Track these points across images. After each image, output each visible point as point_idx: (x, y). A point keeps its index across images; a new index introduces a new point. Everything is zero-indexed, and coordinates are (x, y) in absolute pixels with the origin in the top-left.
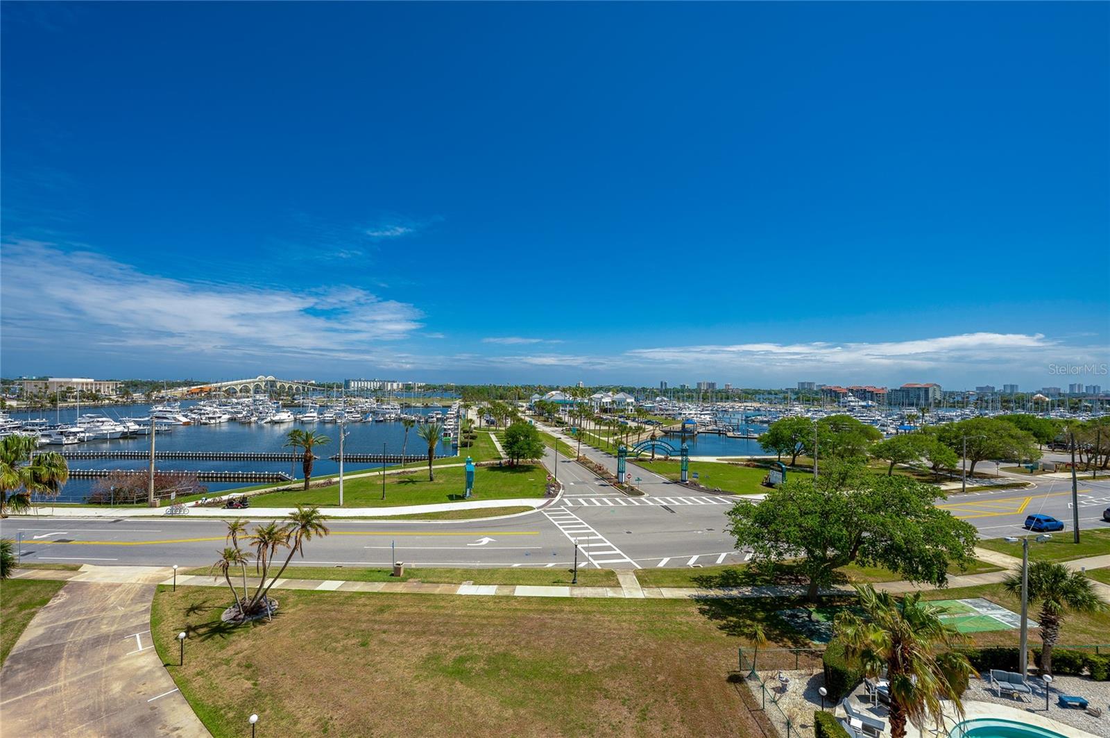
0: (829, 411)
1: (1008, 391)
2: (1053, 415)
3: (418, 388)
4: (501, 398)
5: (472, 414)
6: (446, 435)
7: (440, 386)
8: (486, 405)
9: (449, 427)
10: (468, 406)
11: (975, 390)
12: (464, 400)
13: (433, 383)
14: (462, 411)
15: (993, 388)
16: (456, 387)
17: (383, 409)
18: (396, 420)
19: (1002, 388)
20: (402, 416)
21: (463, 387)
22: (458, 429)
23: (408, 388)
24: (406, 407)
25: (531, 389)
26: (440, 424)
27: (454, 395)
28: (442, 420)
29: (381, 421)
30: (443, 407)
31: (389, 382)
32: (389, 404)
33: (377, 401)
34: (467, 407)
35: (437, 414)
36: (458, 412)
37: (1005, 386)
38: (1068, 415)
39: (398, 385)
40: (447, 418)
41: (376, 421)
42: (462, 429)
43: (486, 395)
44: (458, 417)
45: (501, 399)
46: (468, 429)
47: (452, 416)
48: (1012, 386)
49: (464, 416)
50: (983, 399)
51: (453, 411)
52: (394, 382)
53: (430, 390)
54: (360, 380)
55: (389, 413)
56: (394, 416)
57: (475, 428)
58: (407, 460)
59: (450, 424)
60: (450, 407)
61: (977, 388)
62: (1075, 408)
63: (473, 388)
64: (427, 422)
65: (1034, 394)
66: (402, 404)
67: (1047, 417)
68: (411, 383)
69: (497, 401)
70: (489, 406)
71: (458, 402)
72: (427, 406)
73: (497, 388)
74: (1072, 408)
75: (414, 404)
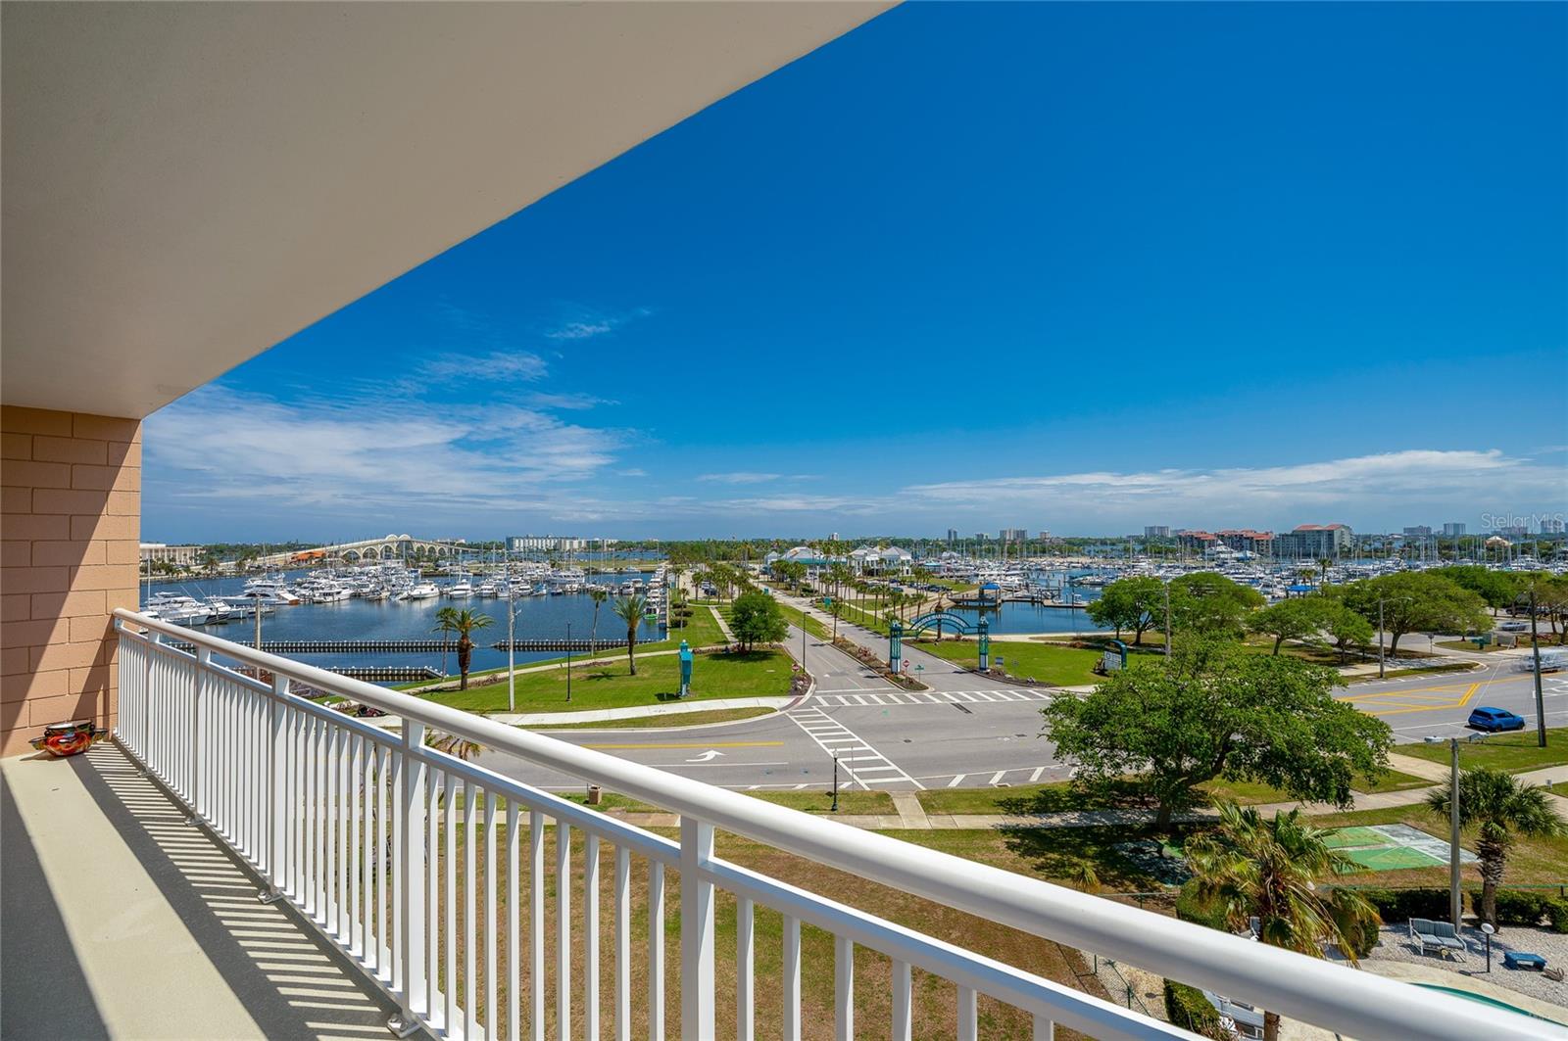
1: (1451, 532)
2: (1516, 566)
3: (608, 546)
4: (724, 558)
5: (685, 581)
6: (649, 611)
7: (638, 543)
8: (703, 568)
9: (654, 600)
10: (678, 570)
11: (1402, 532)
12: (673, 562)
13: (628, 538)
14: (671, 578)
15: (1429, 529)
16: (661, 544)
17: (561, 576)
18: (579, 592)
19: (1442, 529)
20: (588, 586)
21: (670, 544)
22: (665, 602)
23: (594, 547)
24: (593, 573)
25: (764, 545)
26: (640, 596)
27: (659, 555)
28: (643, 591)
29: (560, 594)
30: (642, 572)
31: (567, 538)
32: (569, 570)
33: (553, 566)
34: (677, 572)
35: (635, 582)
36: (665, 579)
37: (1445, 525)
38: (1538, 566)
39: (580, 543)
41: (553, 594)
42: (671, 603)
43: (703, 553)
44: (665, 585)
45: (723, 560)
46: (679, 603)
47: (657, 584)
48: (1456, 526)
49: (674, 584)
50: (1415, 543)
51: (658, 578)
52: (574, 538)
53: (623, 547)
54: (528, 537)
55: (569, 582)
56: (576, 586)
57: (689, 601)
58: (598, 646)
59: (655, 595)
60: (653, 572)
61: (1405, 530)
62: (1547, 556)
63: (684, 544)
64: (621, 593)
65: (1488, 537)
66: (586, 570)
67: (1505, 569)
68: (597, 539)
69: (719, 563)
70: (708, 570)
71: (665, 565)
72: (620, 572)
73: (718, 544)
74: (1543, 556)
75: (603, 570)
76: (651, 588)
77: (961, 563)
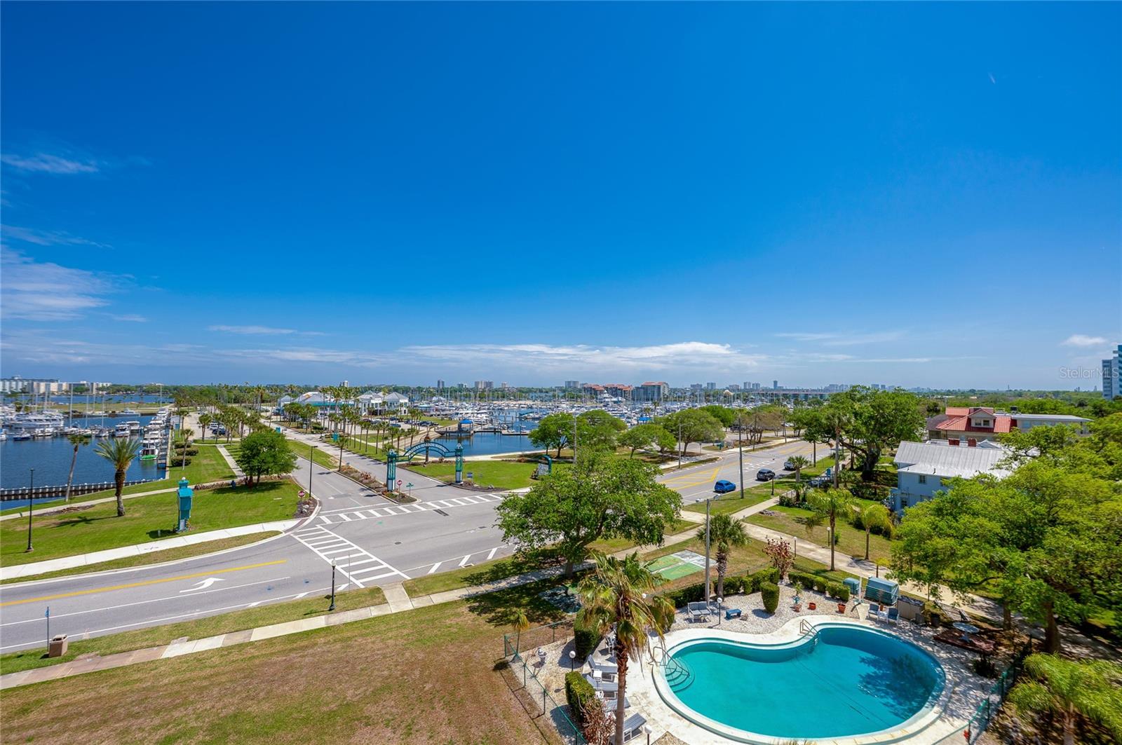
0: (589, 406)
1: (710, 387)
2: (735, 405)
3: (98, 389)
4: (236, 401)
5: (191, 422)
6: (146, 452)
7: (137, 387)
8: (212, 410)
9: (152, 441)
10: (183, 412)
11: (690, 387)
12: (178, 404)
13: (124, 382)
14: (175, 420)
15: (701, 386)
16: (165, 388)
17: (30, 421)
18: (55, 436)
20: (67, 430)
21: (175, 389)
22: (166, 443)
23: (79, 390)
24: (74, 417)
25: (278, 390)
26: (136, 438)
27: (161, 398)
28: (141, 433)
29: (27, 439)
30: (142, 415)
31: (42, 381)
32: (41, 413)
33: (18, 409)
34: (181, 414)
35: (131, 425)
36: (168, 421)
37: (708, 384)
38: (742, 405)
39: (60, 386)
40: (149, 430)
41: (16, 439)
42: (173, 443)
43: (213, 397)
44: (168, 427)
45: (235, 403)
46: (183, 443)
47: (158, 426)
48: (712, 384)
49: (178, 426)
50: (695, 393)
51: (160, 420)
52: (52, 381)
53: (119, 392)
55: (40, 426)
56: (51, 430)
57: (195, 441)
58: (76, 491)
59: (154, 437)
60: (154, 414)
61: (692, 386)
62: (746, 400)
63: (193, 388)
64: (113, 436)
65: (724, 390)
66: (68, 413)
67: (730, 407)
68: (85, 382)
69: (230, 405)
70: (218, 412)
71: (169, 408)
72: (113, 415)
73: (229, 390)
74: (744, 400)
75: (89, 413)
76: (151, 430)
77: (444, 403)
